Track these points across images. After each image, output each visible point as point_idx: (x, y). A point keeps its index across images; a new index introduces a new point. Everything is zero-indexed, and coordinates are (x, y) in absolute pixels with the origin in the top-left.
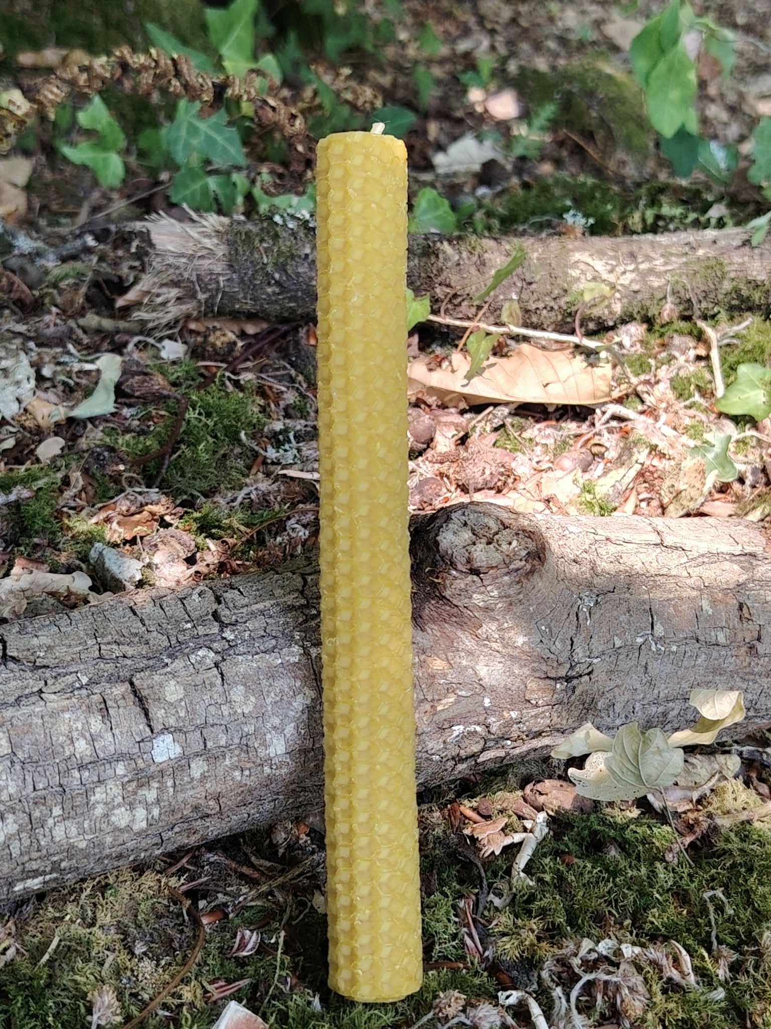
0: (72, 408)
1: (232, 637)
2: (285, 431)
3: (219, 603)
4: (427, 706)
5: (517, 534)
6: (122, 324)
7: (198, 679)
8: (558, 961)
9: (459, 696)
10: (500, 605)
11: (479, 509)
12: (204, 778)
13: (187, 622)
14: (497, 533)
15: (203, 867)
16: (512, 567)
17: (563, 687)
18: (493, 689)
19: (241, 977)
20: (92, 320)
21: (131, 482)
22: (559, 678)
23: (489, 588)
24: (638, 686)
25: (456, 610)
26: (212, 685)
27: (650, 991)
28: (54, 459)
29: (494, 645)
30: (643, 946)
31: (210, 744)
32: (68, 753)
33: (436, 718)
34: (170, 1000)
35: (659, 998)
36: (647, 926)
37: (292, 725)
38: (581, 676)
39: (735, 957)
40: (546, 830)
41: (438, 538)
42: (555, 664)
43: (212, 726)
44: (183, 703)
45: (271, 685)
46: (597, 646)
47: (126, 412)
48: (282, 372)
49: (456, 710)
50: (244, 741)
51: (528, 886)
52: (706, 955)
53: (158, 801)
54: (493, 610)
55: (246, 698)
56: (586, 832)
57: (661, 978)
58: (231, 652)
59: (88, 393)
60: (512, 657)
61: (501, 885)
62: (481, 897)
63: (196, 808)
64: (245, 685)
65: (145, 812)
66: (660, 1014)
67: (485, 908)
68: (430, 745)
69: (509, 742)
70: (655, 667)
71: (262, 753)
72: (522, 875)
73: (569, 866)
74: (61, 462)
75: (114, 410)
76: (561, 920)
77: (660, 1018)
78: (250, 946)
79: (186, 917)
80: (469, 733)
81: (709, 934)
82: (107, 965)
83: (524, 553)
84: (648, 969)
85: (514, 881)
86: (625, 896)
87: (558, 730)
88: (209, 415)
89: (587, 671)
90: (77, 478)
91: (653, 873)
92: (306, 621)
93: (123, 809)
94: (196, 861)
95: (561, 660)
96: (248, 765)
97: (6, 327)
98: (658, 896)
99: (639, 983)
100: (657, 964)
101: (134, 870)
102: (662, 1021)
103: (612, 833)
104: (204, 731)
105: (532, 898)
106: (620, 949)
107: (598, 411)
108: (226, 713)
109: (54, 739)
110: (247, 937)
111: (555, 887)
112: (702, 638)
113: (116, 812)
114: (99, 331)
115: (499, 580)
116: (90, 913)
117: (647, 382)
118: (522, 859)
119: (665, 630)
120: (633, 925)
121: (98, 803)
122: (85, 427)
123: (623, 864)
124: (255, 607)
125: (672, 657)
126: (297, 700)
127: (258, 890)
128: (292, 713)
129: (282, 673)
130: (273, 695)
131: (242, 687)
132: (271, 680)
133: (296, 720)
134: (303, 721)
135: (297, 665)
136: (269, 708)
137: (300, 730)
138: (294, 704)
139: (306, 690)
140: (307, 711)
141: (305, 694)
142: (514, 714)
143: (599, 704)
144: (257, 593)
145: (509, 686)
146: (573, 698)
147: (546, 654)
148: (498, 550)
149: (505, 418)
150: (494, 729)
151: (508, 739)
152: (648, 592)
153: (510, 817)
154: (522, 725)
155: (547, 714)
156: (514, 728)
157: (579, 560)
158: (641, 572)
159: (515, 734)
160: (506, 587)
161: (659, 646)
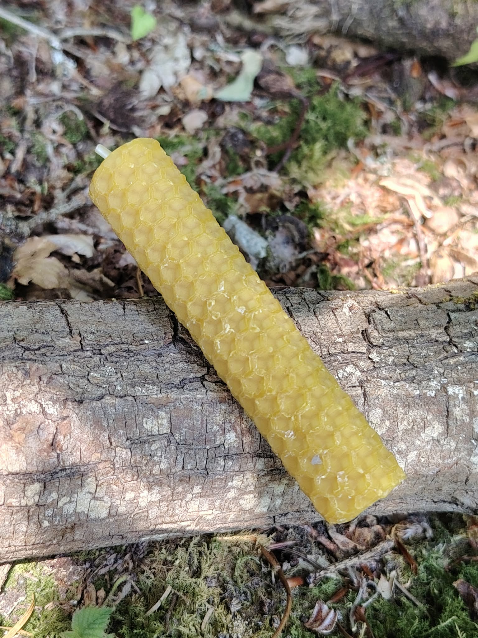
0: (216, 90)
1: (377, 359)
2: (384, 146)
3: (369, 323)
6: (260, 27)
13: (339, 336)
20: (236, 18)
21: (258, 164)
26: (355, 403)
28: (197, 131)
32: (218, 442)
37: (415, 452)
47: (258, 102)
48: (385, 95)
53: (283, 494)
55: (383, 422)
58: (375, 374)
59: (231, 79)
64: (383, 409)
65: (270, 500)
74: (203, 135)
75: (249, 100)
79: (273, 579)
82: (206, 619)
88: (324, 119)
90: (216, 151)
92: (446, 358)
93: (252, 496)
97: (168, 11)
109: (209, 427)
113: (246, 496)
114: (239, 29)
116: (196, 562)
121: (233, 488)
122: (223, 109)
124: (401, 334)
126: (426, 432)
127: (336, 566)
128: (418, 442)
129: (417, 404)
130: (405, 423)
131: (380, 410)
132: (407, 409)
133: (420, 449)
134: (426, 451)
135: (432, 399)
136: (400, 434)
137: (421, 458)
138: (422, 434)
139: (436, 424)
140: (431, 443)
141: (434, 427)
144: (403, 319)
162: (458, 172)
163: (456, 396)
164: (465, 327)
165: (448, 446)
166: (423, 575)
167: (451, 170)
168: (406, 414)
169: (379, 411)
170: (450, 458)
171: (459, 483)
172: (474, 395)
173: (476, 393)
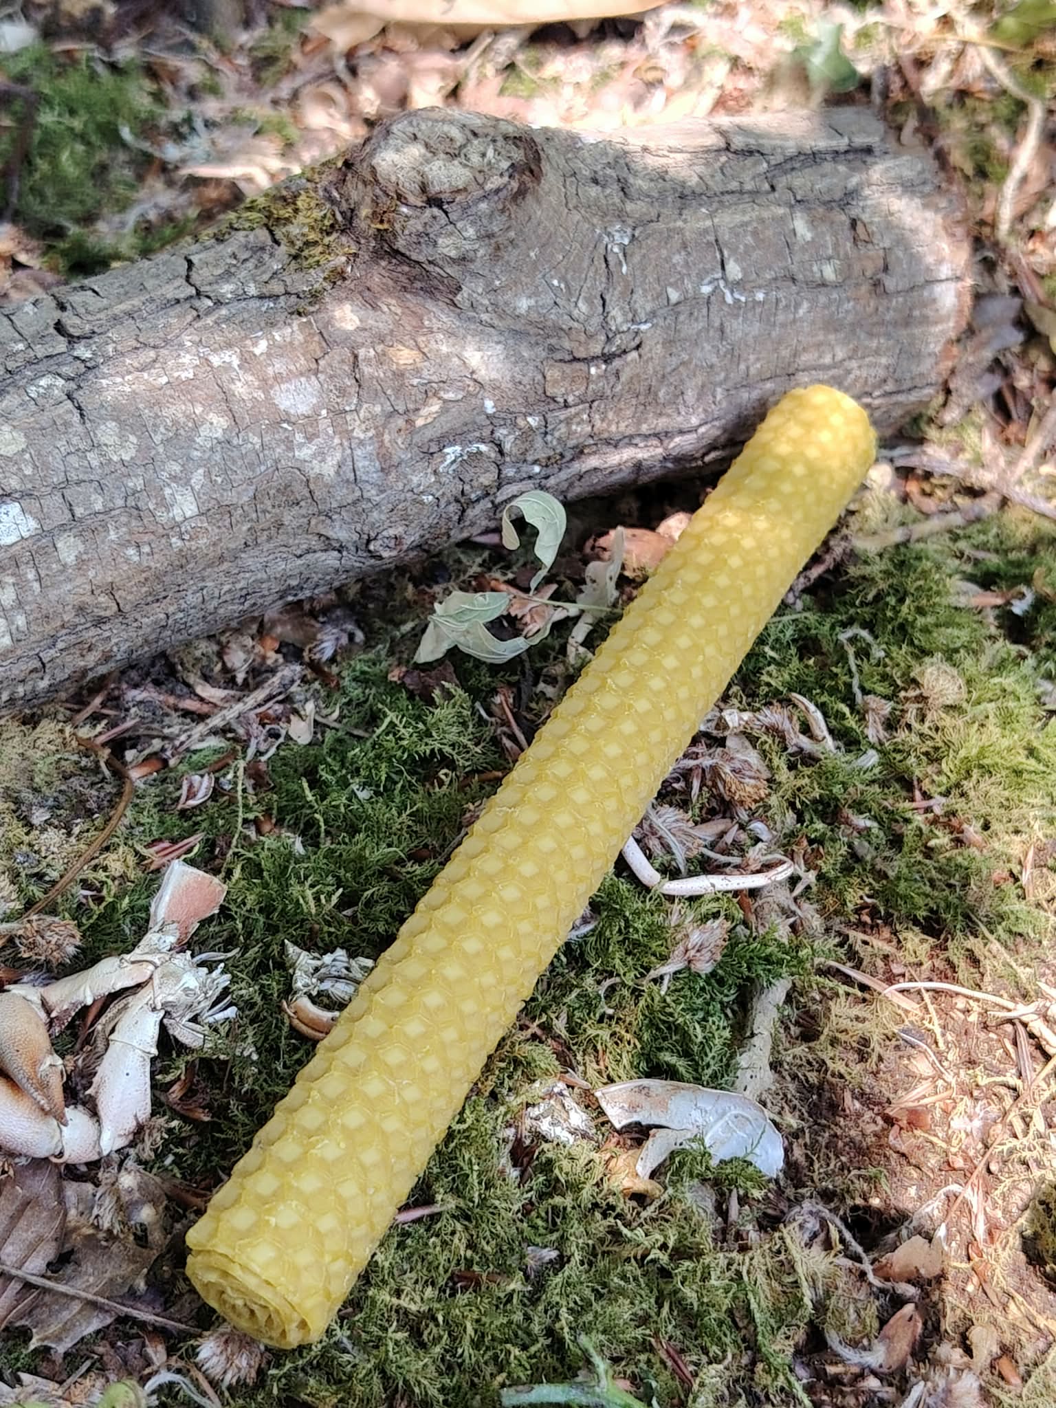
1: (88, 355)
2: (188, 120)
3: (64, 310)
4: (400, 422)
5: (494, 141)
7: (45, 419)
9: (445, 401)
10: (481, 252)
11: (432, 115)
12: (81, 563)
13: (18, 342)
14: (464, 146)
15: (127, 710)
16: (489, 186)
17: (600, 372)
18: (495, 386)
19: (192, 831)
22: (593, 358)
23: (460, 225)
24: (714, 360)
25: (418, 270)
26: (67, 424)
27: (770, 768)
29: (485, 317)
30: (755, 710)
31: (79, 511)
33: (417, 439)
34: (90, 875)
35: (784, 775)
36: (761, 689)
37: (201, 471)
38: (625, 352)
39: (887, 707)
41: (374, 162)
42: (583, 338)
43: (78, 483)
44: (27, 456)
45: (157, 416)
46: (643, 304)
48: (178, 40)
49: (445, 425)
50: (131, 502)
52: (846, 710)
53: (20, 604)
54: (472, 261)
55: (123, 438)
57: (785, 749)
58: (91, 376)
60: (517, 334)
61: (553, 668)
62: (523, 685)
63: (81, 610)
64: (117, 420)
65: (4, 622)
66: (789, 796)
67: (532, 700)
68: (415, 480)
69: (537, 469)
70: (737, 328)
71: (163, 517)
72: (580, 649)
77: (789, 801)
79: (107, 773)
80: (470, 454)
81: (849, 686)
83: (505, 165)
84: (764, 738)
85: (570, 660)
87: (607, 442)
88: (73, 112)
89: (633, 344)
92: (198, 318)
94: (114, 701)
95: (591, 330)
96: (146, 538)
98: (772, 653)
99: (752, 760)
100: (777, 730)
101: (24, 723)
102: (792, 805)
104: (67, 493)
106: (721, 718)
107: (649, 23)
108: (95, 463)
110: (196, 785)
112: (800, 277)
115: (474, 210)
118: (580, 632)
119: (743, 269)
120: (743, 691)
124: (118, 309)
125: (758, 310)
126: (202, 434)
127: (204, 727)
128: (196, 454)
129: (171, 396)
130: (162, 429)
131: (114, 423)
132: (156, 409)
133: (205, 463)
134: (217, 464)
135: (192, 382)
136: (161, 450)
137: (213, 477)
138: (197, 440)
139: (213, 417)
140: (219, 449)
141: (211, 424)
142: (533, 421)
143: (661, 394)
144: (122, 290)
145: (518, 377)
146: (619, 388)
147: (566, 323)
148: (465, 166)
149: (513, 53)
150: (507, 447)
151: (535, 462)
152: (711, 216)
153: (560, 583)
154: (549, 438)
155: (585, 417)
156: (539, 443)
157: (600, 179)
158: (698, 190)
159: (542, 455)
160: (485, 221)
161: (737, 296)
162: (331, 116)
163: (227, 367)
164: (216, 266)
165: (249, 446)
166: (356, 692)
167: (317, 117)
168: (159, 417)
169: (112, 425)
170: (261, 463)
171: (303, 504)
172: (255, 356)
173: (257, 351)
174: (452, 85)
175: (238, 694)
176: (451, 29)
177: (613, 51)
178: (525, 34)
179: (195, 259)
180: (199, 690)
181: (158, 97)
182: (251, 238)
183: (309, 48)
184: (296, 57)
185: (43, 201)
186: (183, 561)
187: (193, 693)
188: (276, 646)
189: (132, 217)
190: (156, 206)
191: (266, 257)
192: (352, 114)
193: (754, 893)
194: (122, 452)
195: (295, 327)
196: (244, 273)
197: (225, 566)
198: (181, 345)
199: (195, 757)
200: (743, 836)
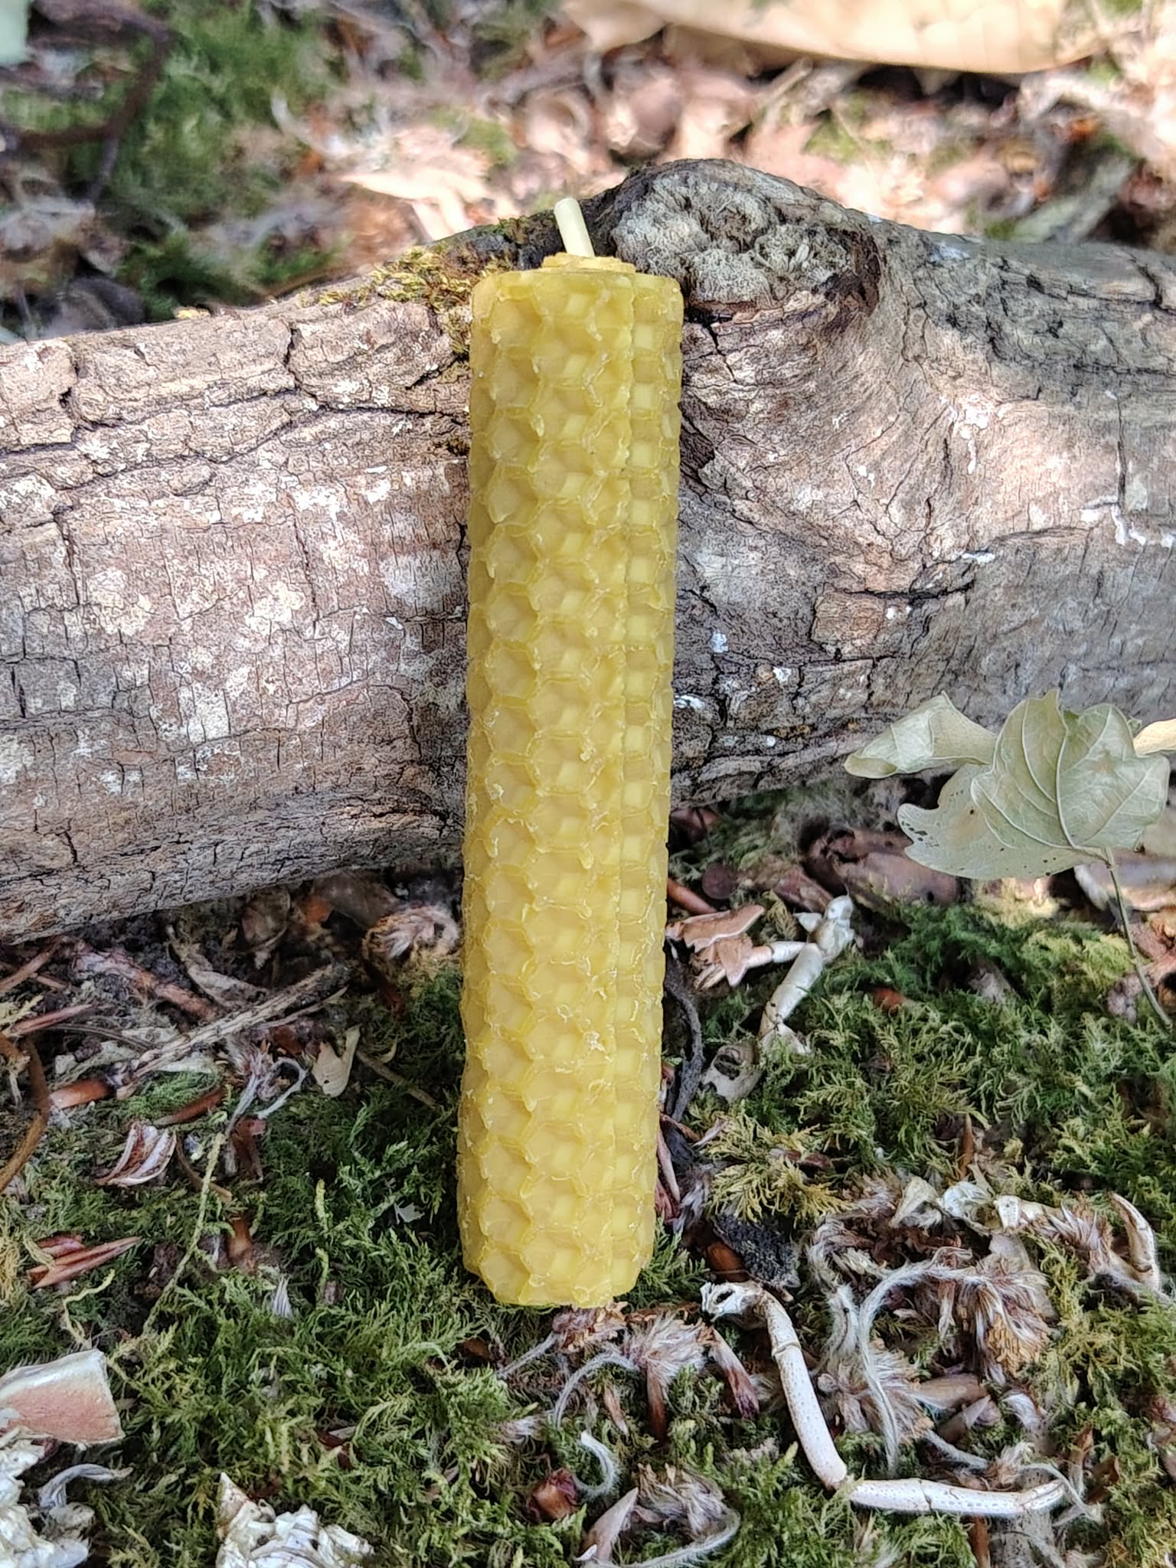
1: (102, 453)
2: (369, 108)
3: (82, 374)
5: (812, 233)
8: (849, 1224)
10: (757, 406)
12: (25, 783)
14: (763, 232)
15: (78, 984)
16: (792, 305)
17: (902, 617)
18: (734, 615)
19: (118, 1232)
22: (895, 594)
23: (732, 359)
24: (1078, 624)
26: (43, 562)
27: (1055, 1303)
29: (741, 506)
30: (1045, 1199)
31: (34, 704)
35: (1076, 1318)
36: (1058, 1158)
37: (245, 670)
38: (945, 592)
40: (848, 935)
41: (615, 232)
42: (886, 561)
43: (42, 659)
45: (191, 573)
46: (989, 523)
50: (123, 702)
51: (796, 1058)
54: (740, 418)
55: (129, 600)
56: (935, 945)
57: (1083, 1275)
58: (99, 489)
61: (735, 1049)
62: (687, 1075)
63: (13, 853)
64: (126, 569)
66: (1077, 1357)
67: (694, 1099)
69: (771, 741)
70: (1123, 582)
71: (171, 732)
72: (783, 1029)
73: (891, 1014)
75: (24, 57)
76: (863, 1131)
77: (1076, 1367)
78: (149, 1164)
79: (16, 1092)
80: (675, 711)
83: (823, 275)
84: (1055, 1254)
85: (764, 1044)
86: (1010, 1088)
87: (886, 719)
88: (216, 68)
89: (960, 582)
91: (1076, 1037)
92: (289, 426)
94: (61, 965)
95: (902, 551)
96: (137, 760)
98: (1085, 1089)
99: (1031, 1289)
100: (1077, 1245)
102: (1080, 1372)
103: (993, 948)
104: (21, 672)
105: (800, 1082)
106: (992, 1207)
107: (1026, 91)
108: (76, 632)
110: (148, 1142)
111: (855, 1060)
115: (758, 340)
117: (1136, 36)
118: (788, 998)
119: (1152, 497)
120: (1025, 1151)
123: (1011, 1015)
125: (1161, 561)
126: (257, 613)
127: (189, 1038)
128: (243, 643)
129: (220, 545)
130: (195, 596)
131: (119, 573)
132: (192, 561)
133: (254, 659)
134: (272, 663)
135: (258, 528)
136: (186, 626)
137: (263, 683)
138: (248, 620)
139: (280, 589)
140: (280, 640)
141: (276, 599)
142: (782, 675)
143: (985, 662)
144: (181, 359)
145: (774, 606)
146: (924, 643)
147: (865, 535)
148: (759, 265)
149: (832, 97)
150: (734, 707)
151: (769, 732)
152: (1119, 405)
153: (770, 904)
154: (800, 701)
155: (862, 678)
156: (783, 706)
157: (962, 319)
158: (1105, 361)
159: (784, 723)
160: (774, 360)
161: (1134, 534)
163: (318, 515)
164: (336, 348)
165: (330, 643)
168: (194, 574)
169: (115, 574)
170: (343, 673)
171: (398, 743)
172: (366, 503)
173: (372, 498)
174: (740, 125)
175: (251, 990)
176: (752, 48)
177: (971, 117)
178: (852, 74)
179: (306, 330)
180: (193, 972)
181: (337, 69)
182: (400, 314)
183: (554, 39)
184: (535, 47)
185: (145, 183)
186: (192, 802)
187: (182, 975)
188: (326, 916)
189: (262, 228)
190: (299, 218)
191: (417, 348)
192: (594, 140)
193: (997, 1523)
194: (122, 621)
195: (441, 471)
196: (376, 369)
197: (259, 815)
198: (255, 464)
199: (158, 1090)
200: (994, 1415)
